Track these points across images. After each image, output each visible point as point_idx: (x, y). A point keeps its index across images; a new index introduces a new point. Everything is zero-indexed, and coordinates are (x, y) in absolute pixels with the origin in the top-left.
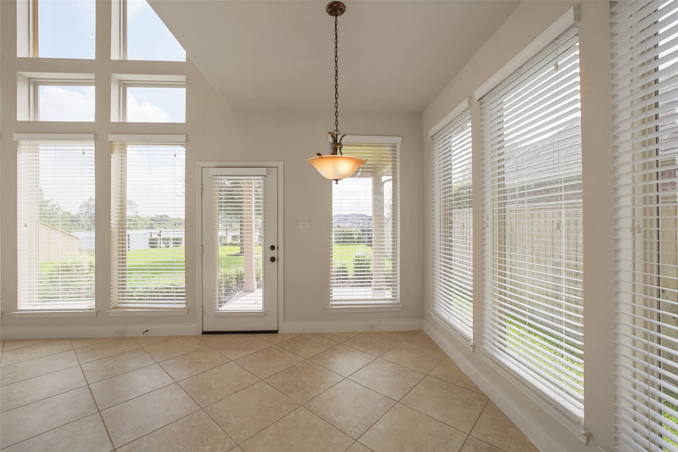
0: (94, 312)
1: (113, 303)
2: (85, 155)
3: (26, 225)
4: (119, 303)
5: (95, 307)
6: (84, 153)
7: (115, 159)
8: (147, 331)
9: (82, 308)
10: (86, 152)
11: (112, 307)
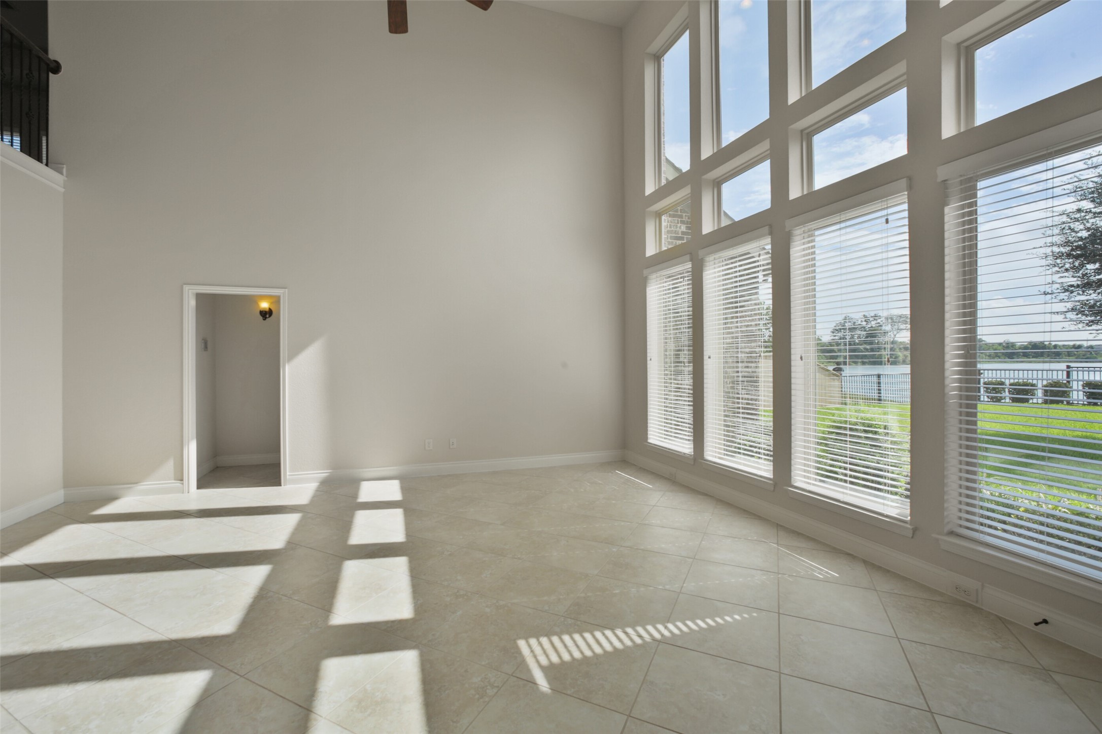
0: (907, 528)
1: (948, 523)
2: (890, 225)
3: (801, 358)
4: (961, 526)
5: (909, 518)
6: (887, 221)
7: (951, 215)
8: (1045, 621)
9: (886, 513)
10: (890, 218)
11: (946, 529)
